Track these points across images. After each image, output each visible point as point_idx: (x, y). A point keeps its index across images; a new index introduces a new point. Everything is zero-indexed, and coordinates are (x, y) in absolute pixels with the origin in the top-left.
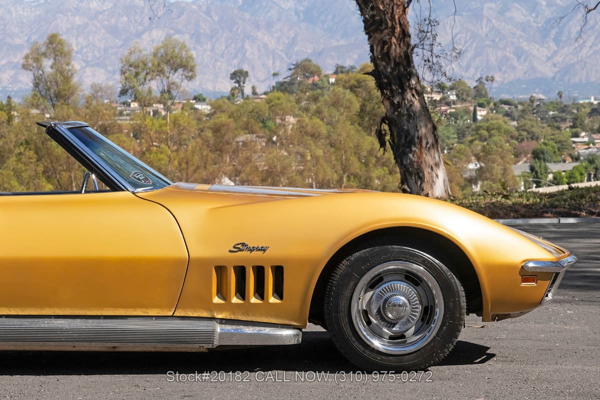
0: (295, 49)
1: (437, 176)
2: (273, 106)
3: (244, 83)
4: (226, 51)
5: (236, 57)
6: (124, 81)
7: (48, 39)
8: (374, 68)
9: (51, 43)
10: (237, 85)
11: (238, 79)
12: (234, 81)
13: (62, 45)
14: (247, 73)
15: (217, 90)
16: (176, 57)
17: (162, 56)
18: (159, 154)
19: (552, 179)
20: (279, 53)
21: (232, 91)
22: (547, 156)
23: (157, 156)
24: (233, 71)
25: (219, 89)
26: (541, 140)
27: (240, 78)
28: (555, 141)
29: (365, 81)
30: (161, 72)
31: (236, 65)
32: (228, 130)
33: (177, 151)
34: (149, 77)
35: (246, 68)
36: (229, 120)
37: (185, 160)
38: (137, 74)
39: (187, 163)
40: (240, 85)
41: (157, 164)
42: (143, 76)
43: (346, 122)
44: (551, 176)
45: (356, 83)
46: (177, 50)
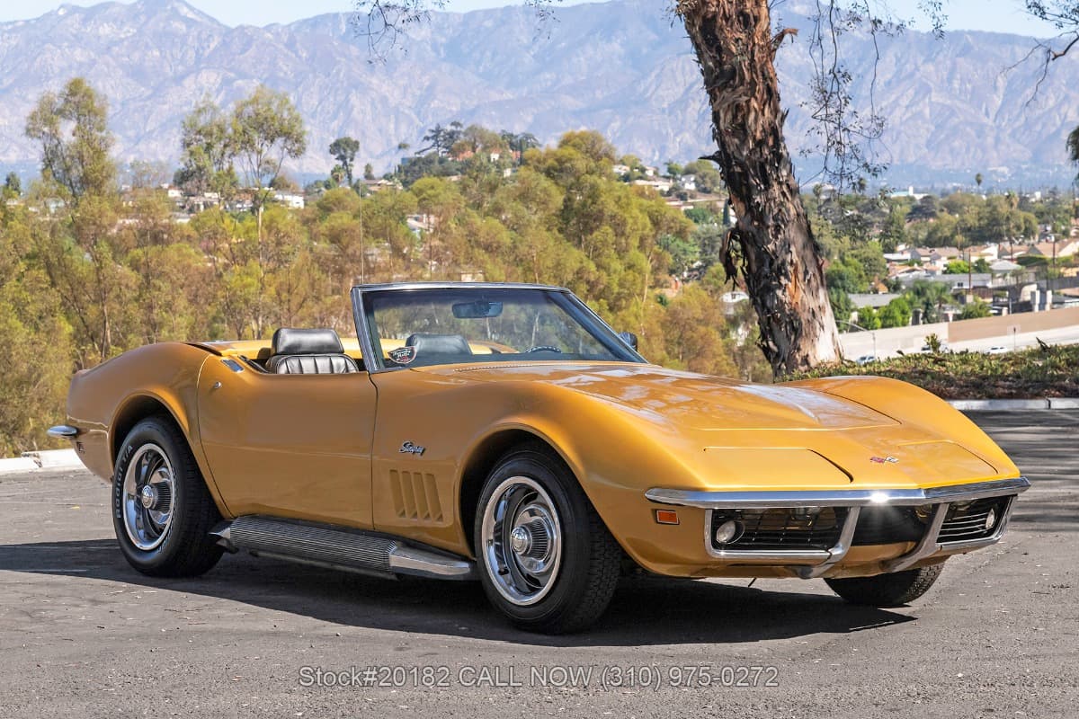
0: (432, 105)
1: (822, 327)
2: (424, 199)
3: (352, 160)
4: (319, 109)
5: (335, 117)
6: (188, 158)
7: (66, 87)
8: (718, 149)
9: (73, 94)
10: (340, 163)
11: (343, 153)
12: (337, 155)
13: (90, 97)
14: (356, 144)
15: (305, 171)
16: (273, 119)
17: (249, 117)
18: (245, 277)
19: (857, 320)
20: (407, 111)
21: (335, 174)
22: (848, 283)
23: (242, 281)
24: (332, 140)
25: (308, 168)
26: (833, 256)
27: (345, 151)
28: (859, 258)
29: (570, 160)
30: (248, 144)
31: (336, 129)
32: (352, 238)
33: (273, 271)
34: (228, 151)
35: (353, 135)
36: (355, 222)
37: (285, 287)
38: (209, 147)
39: (289, 291)
40: (345, 163)
41: (243, 293)
42: (219, 150)
43: (540, 227)
44: (854, 316)
45: (556, 164)
46: (274, 107)
